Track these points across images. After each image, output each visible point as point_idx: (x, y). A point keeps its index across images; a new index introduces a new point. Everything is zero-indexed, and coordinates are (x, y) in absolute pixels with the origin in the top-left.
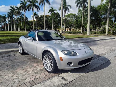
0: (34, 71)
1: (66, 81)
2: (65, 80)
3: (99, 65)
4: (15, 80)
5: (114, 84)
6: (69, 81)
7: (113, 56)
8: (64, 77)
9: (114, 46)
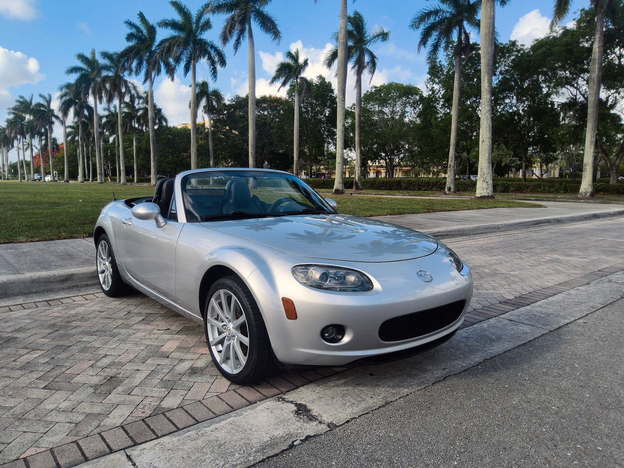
0: (160, 376)
1: (315, 423)
2: (312, 418)
3: (508, 346)
4: (55, 419)
5: (562, 441)
6: (329, 426)
7: (598, 301)
8: (305, 406)
9: (614, 253)
